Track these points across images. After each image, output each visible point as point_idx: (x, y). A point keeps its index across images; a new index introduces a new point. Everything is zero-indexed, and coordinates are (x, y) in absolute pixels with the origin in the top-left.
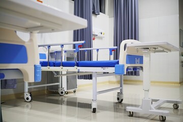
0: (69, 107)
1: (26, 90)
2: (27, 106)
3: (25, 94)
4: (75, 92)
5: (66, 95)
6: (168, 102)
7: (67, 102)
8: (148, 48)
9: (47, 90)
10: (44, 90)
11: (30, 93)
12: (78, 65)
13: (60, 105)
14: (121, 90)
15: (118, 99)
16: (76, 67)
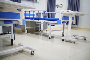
0: (44, 37)
1: (26, 29)
2: (26, 35)
3: (25, 30)
4: (46, 31)
5: (42, 32)
6: (82, 37)
7: (43, 34)
8: (71, 14)
9: (35, 29)
10: (34, 29)
11: (27, 30)
12: (44, 19)
13: (40, 36)
14: (63, 31)
15: (62, 34)
16: (43, 20)
